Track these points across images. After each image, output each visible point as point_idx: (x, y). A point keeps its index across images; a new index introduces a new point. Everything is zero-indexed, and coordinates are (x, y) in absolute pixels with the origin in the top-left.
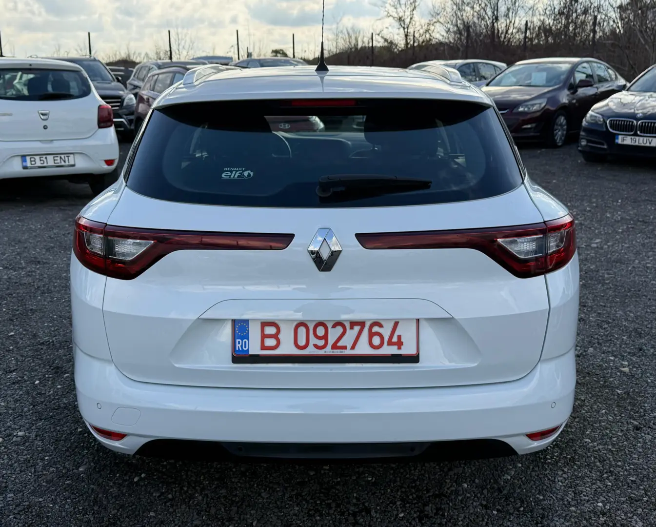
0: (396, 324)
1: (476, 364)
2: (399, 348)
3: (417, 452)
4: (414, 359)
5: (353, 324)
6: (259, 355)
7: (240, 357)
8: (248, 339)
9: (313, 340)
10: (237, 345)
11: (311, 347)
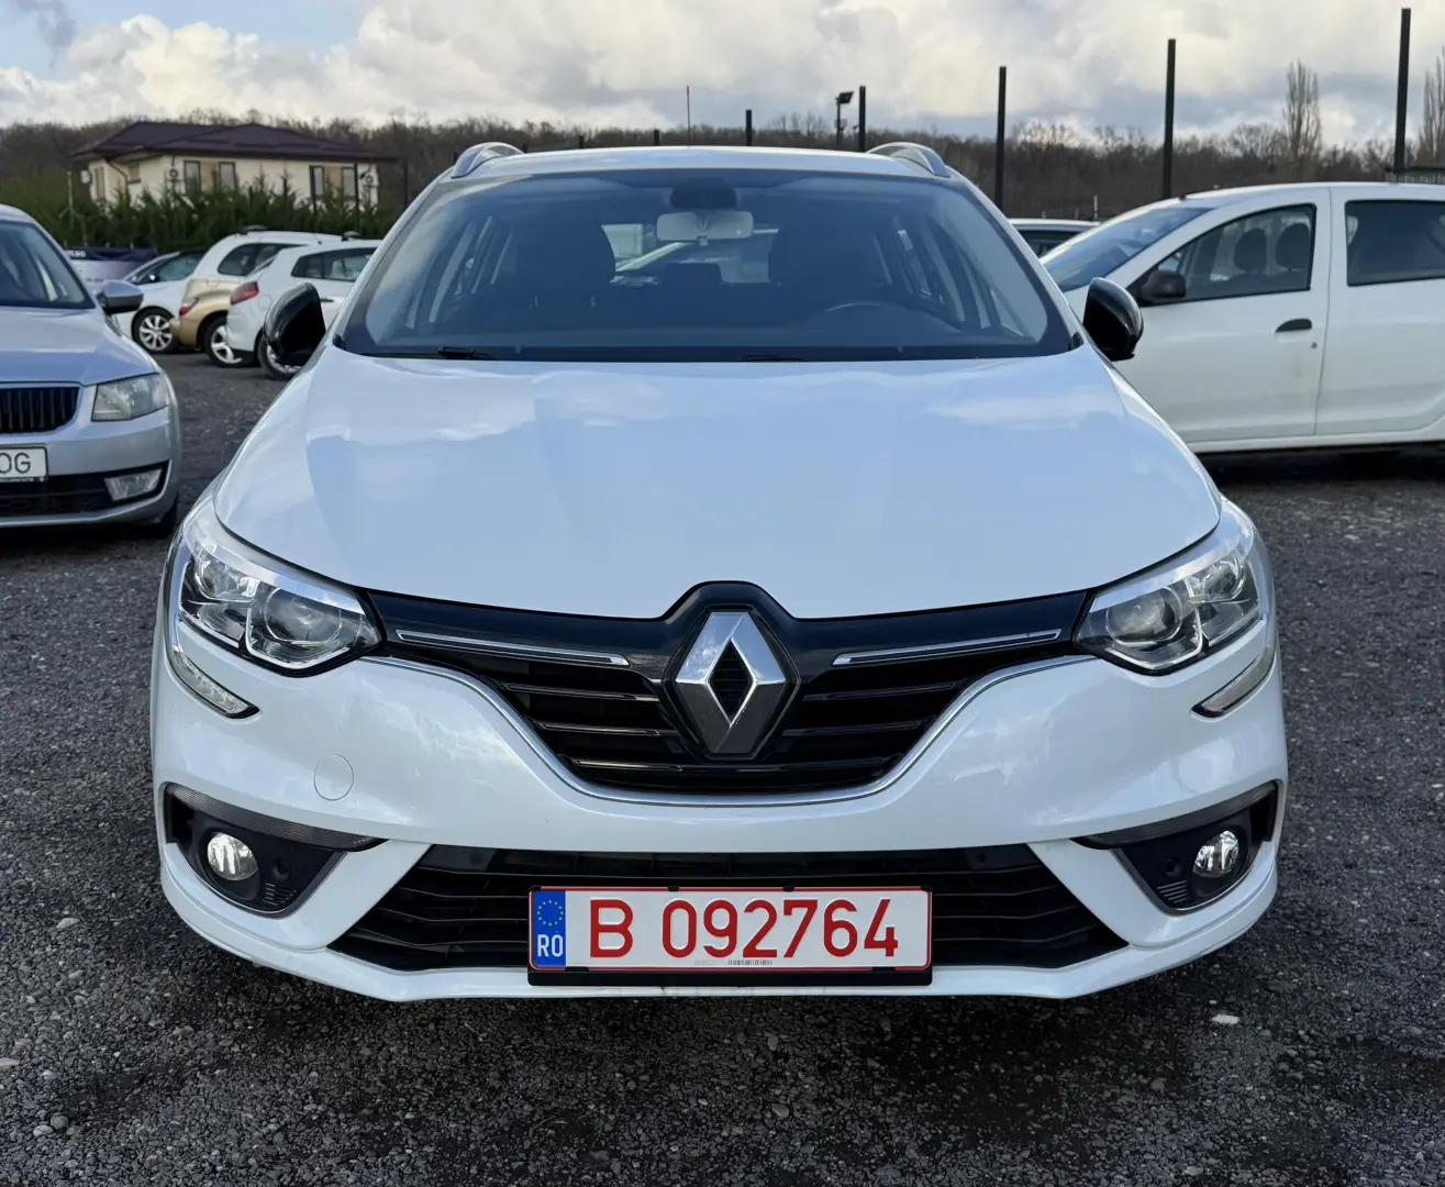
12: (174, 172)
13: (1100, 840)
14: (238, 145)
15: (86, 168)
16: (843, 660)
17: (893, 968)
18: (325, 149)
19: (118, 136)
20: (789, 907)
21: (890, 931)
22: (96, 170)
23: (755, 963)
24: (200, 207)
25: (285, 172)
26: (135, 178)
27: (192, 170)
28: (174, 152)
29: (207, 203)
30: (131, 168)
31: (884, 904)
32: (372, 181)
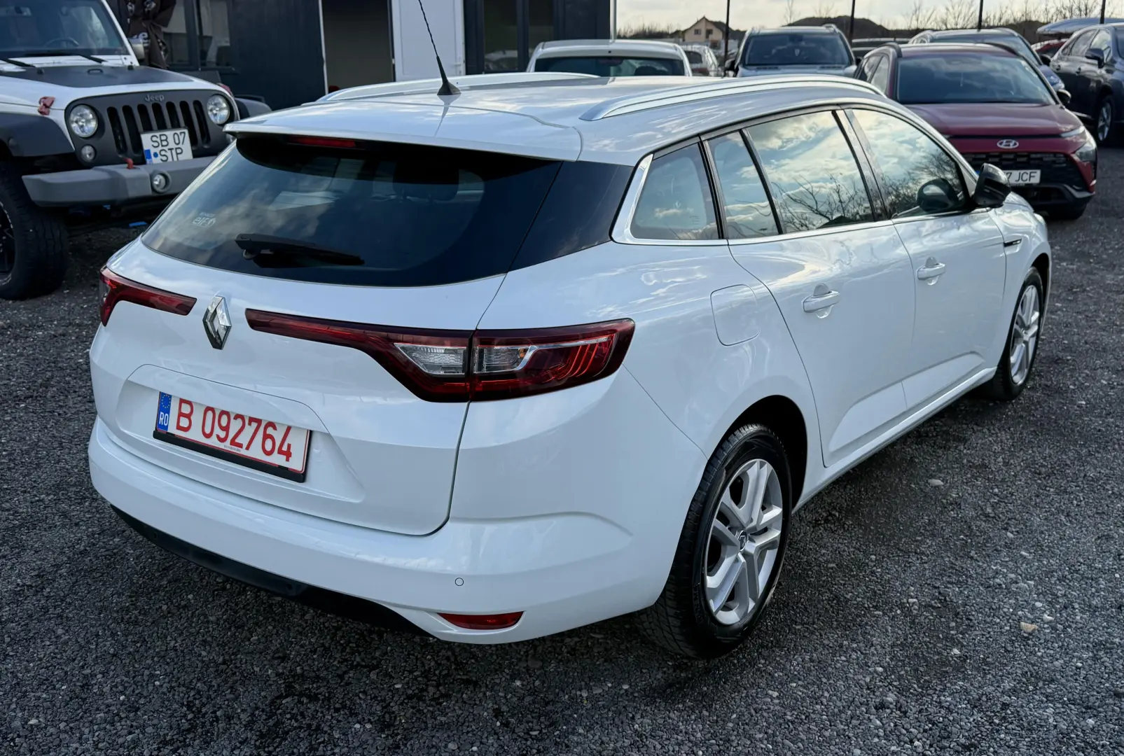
0: (289, 428)
1: (358, 501)
2: (287, 460)
3: (293, 593)
4: (300, 477)
5: (252, 420)
6: (174, 435)
7: (161, 434)
8: (169, 413)
9: (217, 431)
10: (161, 419)
11: (214, 437)
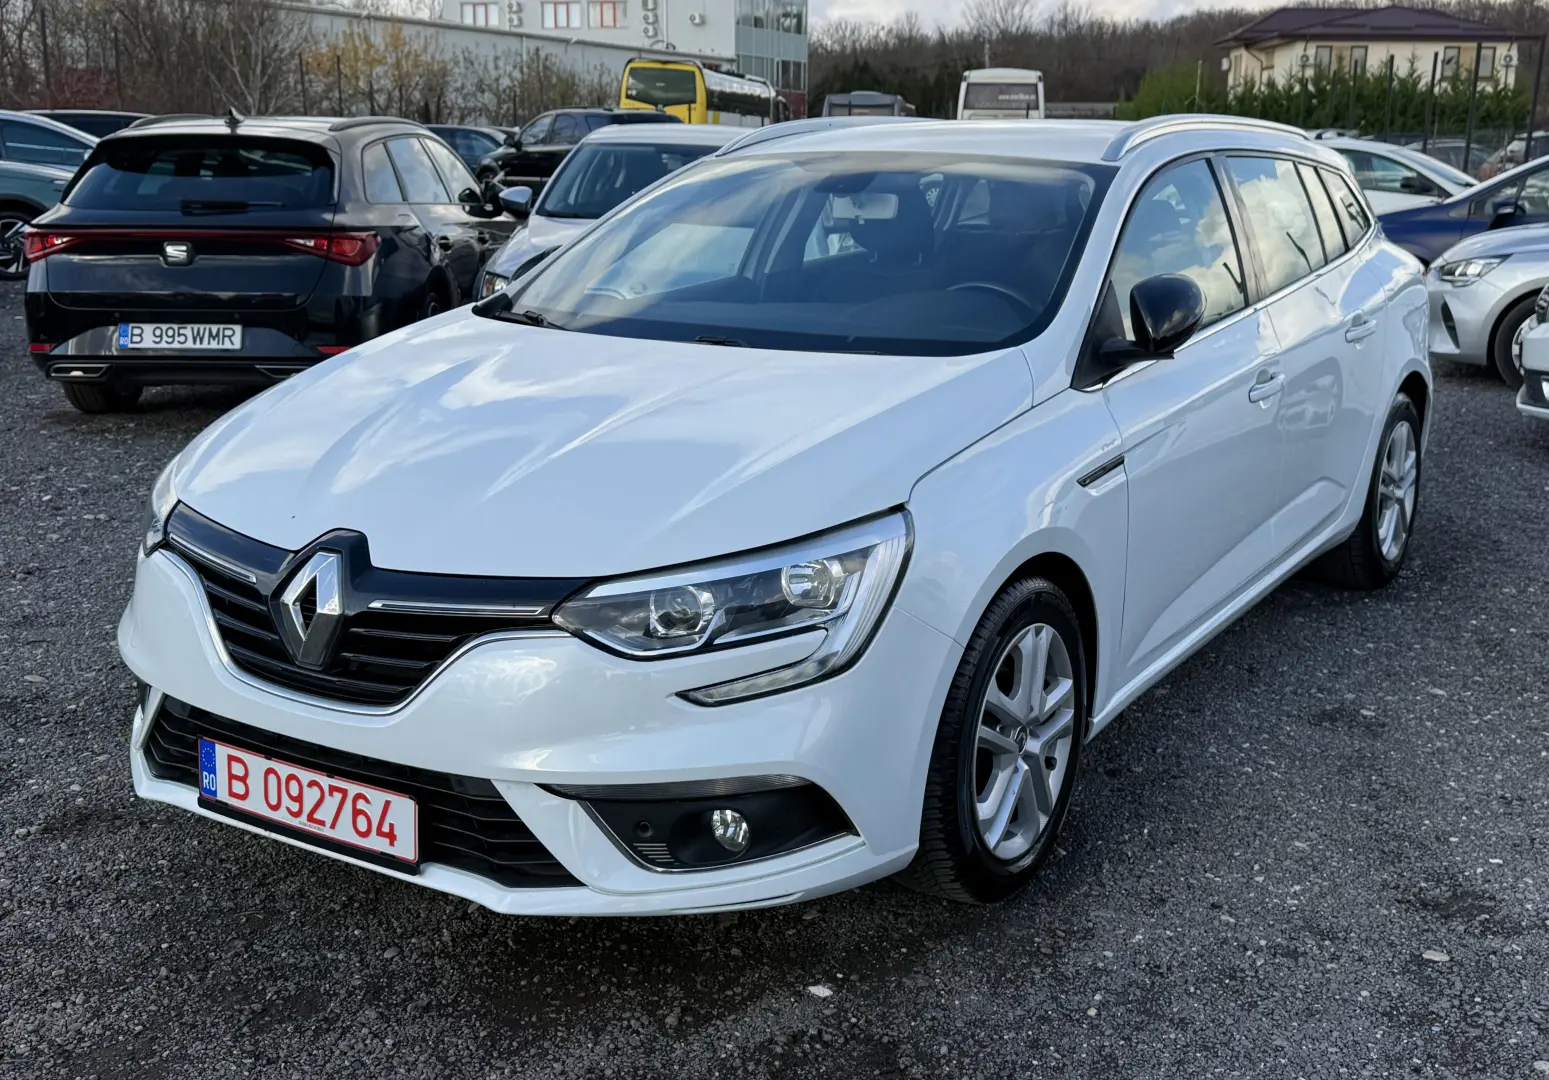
12: (1305, 57)
13: (561, 790)
14: (1373, 28)
15: (1228, 56)
16: (377, 605)
17: (393, 857)
18: (1465, 29)
19: (1262, 22)
20: (333, 789)
21: (392, 826)
22: (1236, 57)
23: (313, 828)
24: (1321, 91)
25: (1413, 55)
26: (1269, 64)
27: (1325, 54)
28: (1307, 38)
29: (1328, 87)
30: (1267, 54)
31: (387, 804)
32: (1511, 59)
